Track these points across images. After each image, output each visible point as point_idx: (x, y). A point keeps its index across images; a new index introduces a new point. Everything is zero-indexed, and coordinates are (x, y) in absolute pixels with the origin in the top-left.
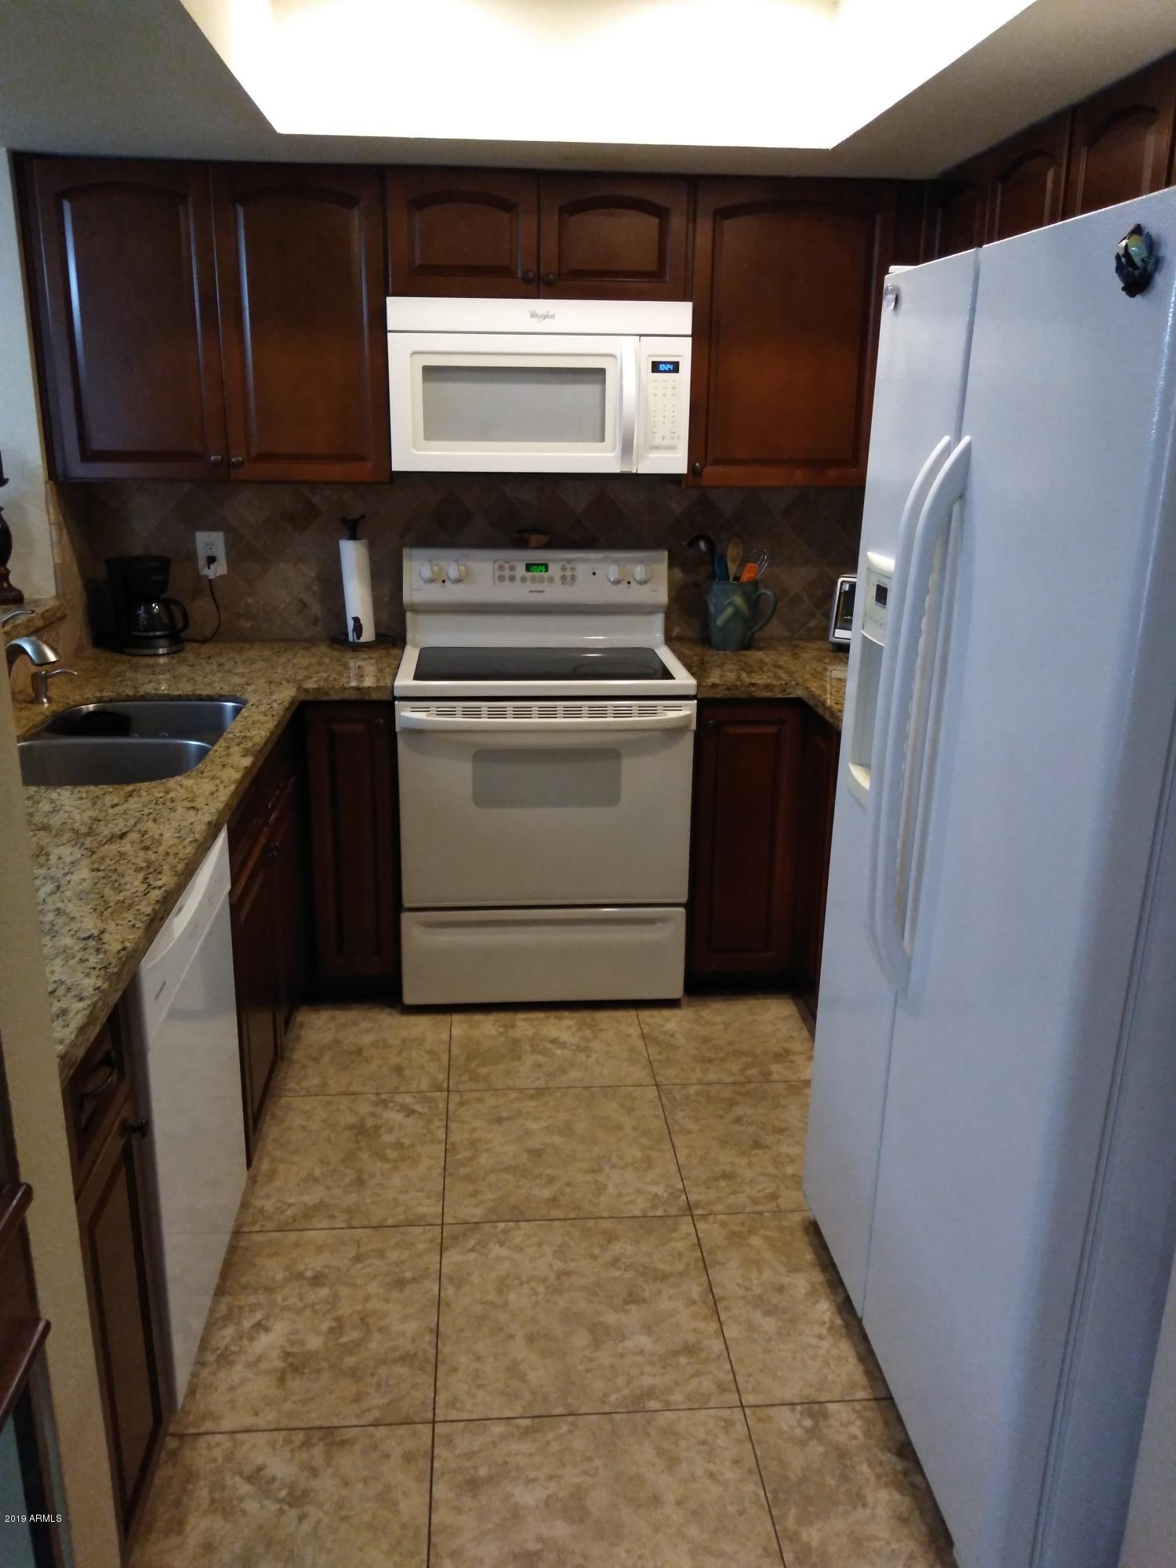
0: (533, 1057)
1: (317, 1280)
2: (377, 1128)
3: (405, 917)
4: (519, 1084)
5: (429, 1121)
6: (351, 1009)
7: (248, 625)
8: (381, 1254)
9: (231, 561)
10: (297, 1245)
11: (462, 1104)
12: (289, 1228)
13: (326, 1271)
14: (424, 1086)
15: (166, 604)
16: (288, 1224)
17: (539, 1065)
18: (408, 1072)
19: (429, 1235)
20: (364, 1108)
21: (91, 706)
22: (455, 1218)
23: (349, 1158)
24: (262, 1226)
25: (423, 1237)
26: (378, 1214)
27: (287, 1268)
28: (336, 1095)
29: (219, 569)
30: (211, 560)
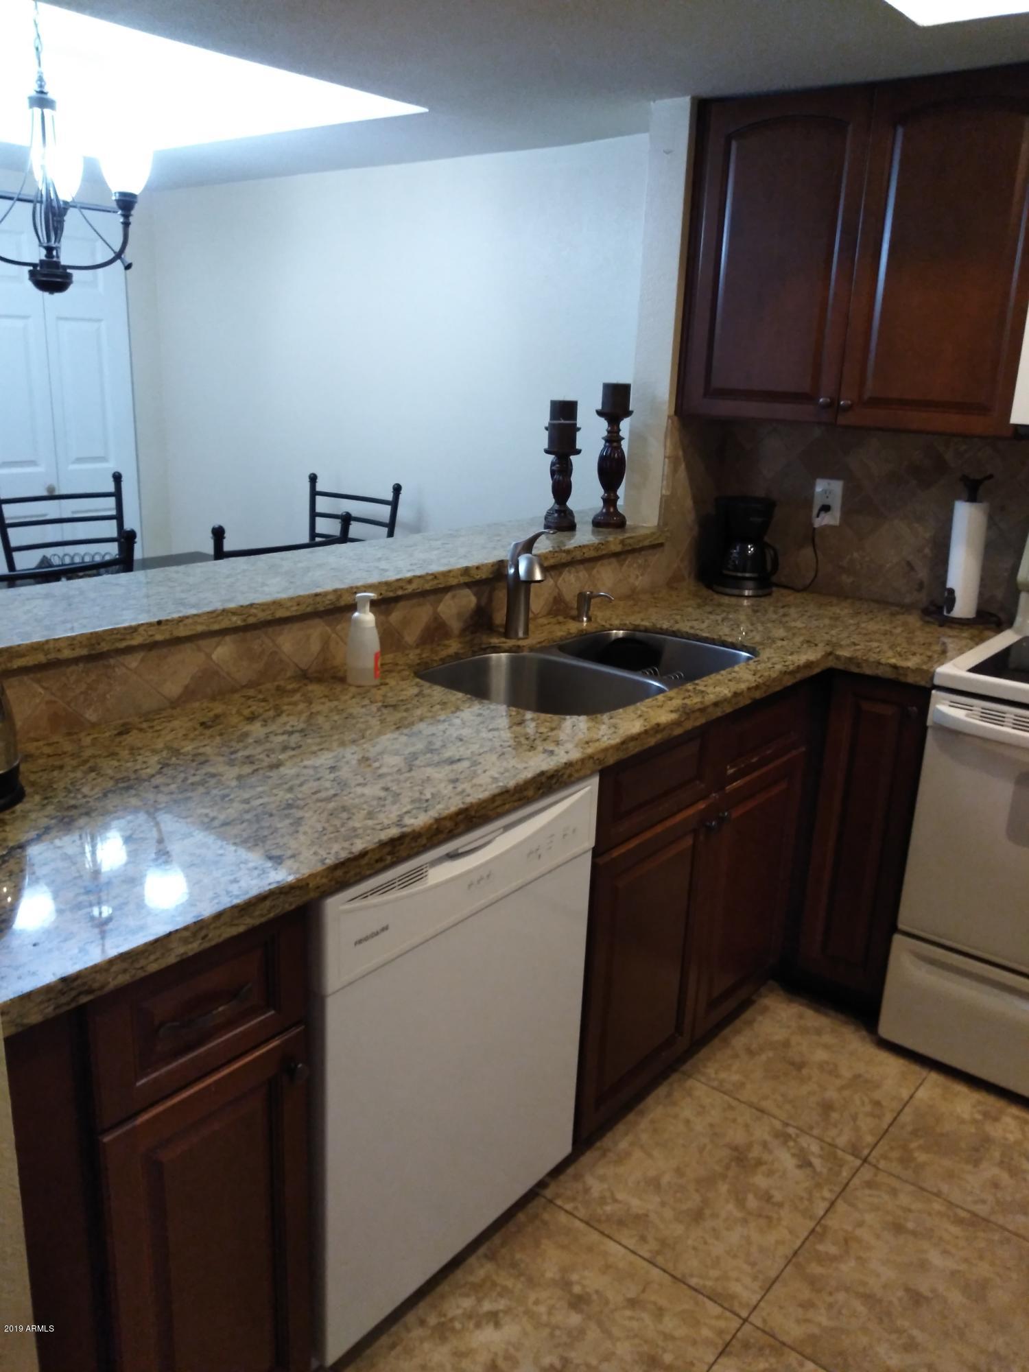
0: (996, 1171)
1: (578, 1302)
2: (759, 1163)
3: (897, 939)
4: (956, 1196)
5: (819, 1186)
6: (826, 1015)
7: (850, 580)
8: (659, 1313)
9: (847, 512)
10: (590, 1249)
11: (870, 1184)
12: (596, 1225)
13: (595, 1297)
14: (842, 1141)
15: (761, 547)
16: (599, 1221)
17: (996, 1185)
18: (835, 1116)
19: (722, 1324)
20: (762, 1132)
21: (621, 632)
22: (765, 1321)
23: (707, 1182)
24: (576, 1208)
25: (713, 1322)
26: (690, 1264)
27: (564, 1270)
28: (744, 1103)
29: (830, 519)
30: (826, 508)
